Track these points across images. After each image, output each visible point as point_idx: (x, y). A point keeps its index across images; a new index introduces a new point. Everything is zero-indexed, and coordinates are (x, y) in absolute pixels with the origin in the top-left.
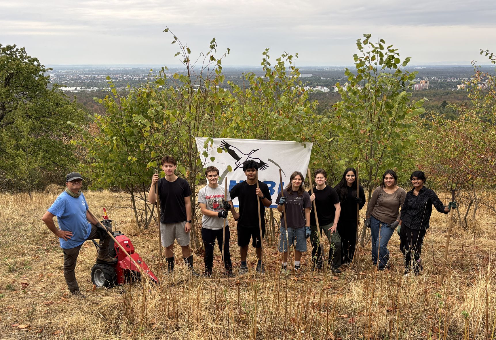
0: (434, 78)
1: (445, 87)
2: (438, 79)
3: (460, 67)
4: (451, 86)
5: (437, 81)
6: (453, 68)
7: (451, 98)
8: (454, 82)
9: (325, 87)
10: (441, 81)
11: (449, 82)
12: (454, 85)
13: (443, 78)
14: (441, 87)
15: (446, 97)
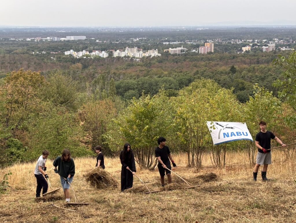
0: (218, 40)
1: (230, 49)
2: (223, 41)
3: (242, 28)
4: (236, 49)
5: (222, 43)
6: (237, 29)
7: (238, 62)
8: (239, 45)
9: (103, 52)
10: (225, 43)
11: (233, 44)
12: (239, 48)
13: (227, 40)
14: (226, 50)
15: (232, 61)
